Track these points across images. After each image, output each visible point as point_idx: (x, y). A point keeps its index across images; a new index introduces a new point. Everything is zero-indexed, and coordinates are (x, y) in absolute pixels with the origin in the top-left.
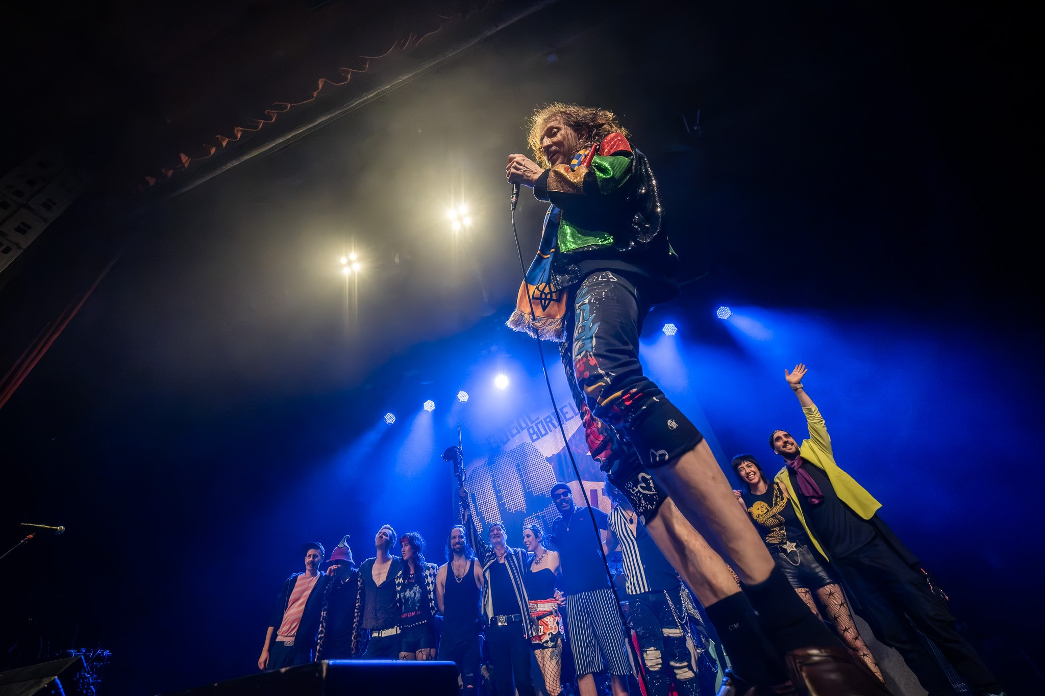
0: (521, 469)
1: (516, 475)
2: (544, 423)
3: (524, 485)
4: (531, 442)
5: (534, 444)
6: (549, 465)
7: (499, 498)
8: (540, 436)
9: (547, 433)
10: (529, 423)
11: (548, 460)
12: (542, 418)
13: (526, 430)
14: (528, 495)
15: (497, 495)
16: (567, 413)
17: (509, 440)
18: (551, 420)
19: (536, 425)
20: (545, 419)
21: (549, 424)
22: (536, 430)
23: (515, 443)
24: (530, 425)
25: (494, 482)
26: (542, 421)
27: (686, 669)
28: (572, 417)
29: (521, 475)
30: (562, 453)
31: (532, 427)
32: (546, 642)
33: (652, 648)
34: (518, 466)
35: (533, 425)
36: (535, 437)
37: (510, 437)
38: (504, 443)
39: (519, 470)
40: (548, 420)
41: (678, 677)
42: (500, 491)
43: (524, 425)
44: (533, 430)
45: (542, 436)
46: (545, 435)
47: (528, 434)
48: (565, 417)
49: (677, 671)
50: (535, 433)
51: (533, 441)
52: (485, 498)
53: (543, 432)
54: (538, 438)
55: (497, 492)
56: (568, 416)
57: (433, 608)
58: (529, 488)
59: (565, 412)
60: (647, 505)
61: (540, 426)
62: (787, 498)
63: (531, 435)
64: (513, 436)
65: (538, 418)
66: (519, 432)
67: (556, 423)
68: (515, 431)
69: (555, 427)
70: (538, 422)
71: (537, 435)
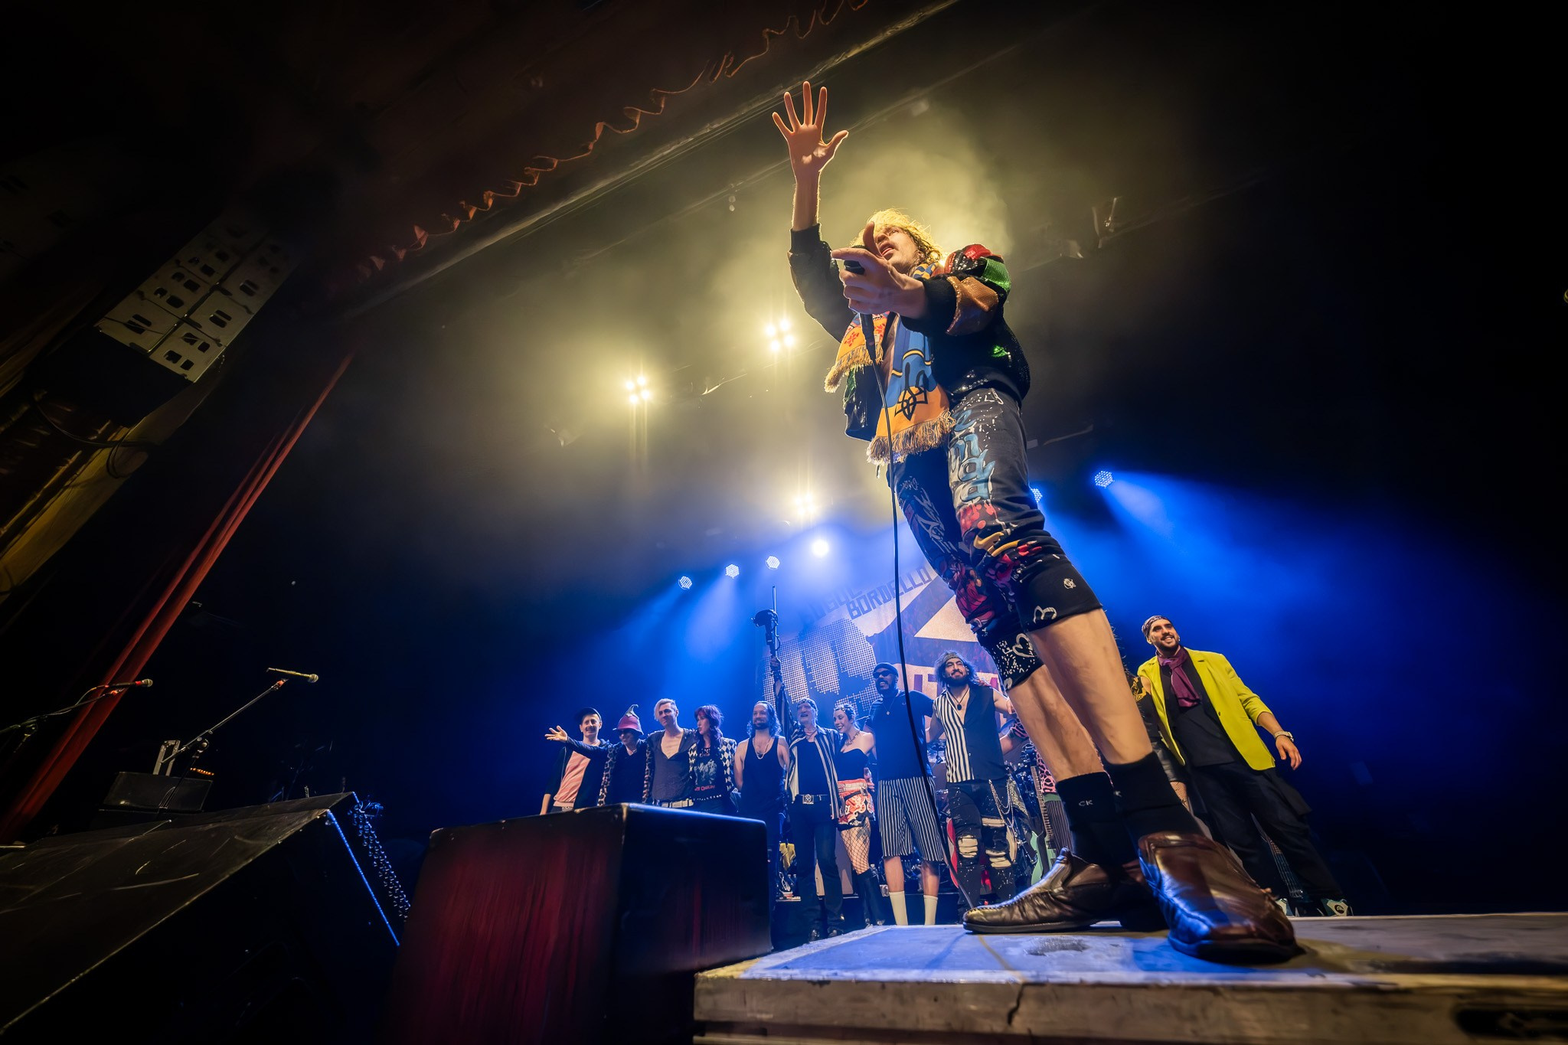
0: (837, 649)
1: (830, 654)
2: (868, 599)
3: (839, 665)
4: (850, 619)
5: (853, 621)
6: (869, 645)
7: (809, 678)
8: (862, 612)
9: (869, 610)
10: (850, 598)
11: (869, 639)
12: (865, 593)
13: (845, 606)
14: (843, 676)
15: (806, 673)
17: (824, 615)
18: (876, 595)
19: (858, 600)
20: (869, 594)
21: (874, 600)
22: (857, 605)
23: (832, 618)
24: (851, 600)
25: (804, 659)
26: (864, 595)
27: (1003, 859)
29: (836, 656)
30: (885, 633)
31: (853, 603)
32: (853, 821)
33: (969, 836)
34: (833, 644)
35: (854, 599)
36: (855, 613)
37: (827, 612)
38: (819, 618)
39: (834, 649)
40: (872, 595)
41: (993, 865)
42: (810, 670)
43: (843, 600)
44: (854, 605)
45: (865, 612)
46: (867, 612)
47: (847, 611)
49: (992, 860)
50: (856, 608)
51: (853, 617)
52: (792, 676)
53: (866, 609)
54: (859, 615)
55: (807, 670)
57: (729, 784)
58: (844, 669)
60: (1019, 668)
62: (1147, 693)
63: (850, 611)
64: (830, 611)
65: (861, 592)
66: (837, 607)
67: (881, 600)
68: (832, 606)
69: (880, 604)
70: (860, 596)
71: (859, 612)
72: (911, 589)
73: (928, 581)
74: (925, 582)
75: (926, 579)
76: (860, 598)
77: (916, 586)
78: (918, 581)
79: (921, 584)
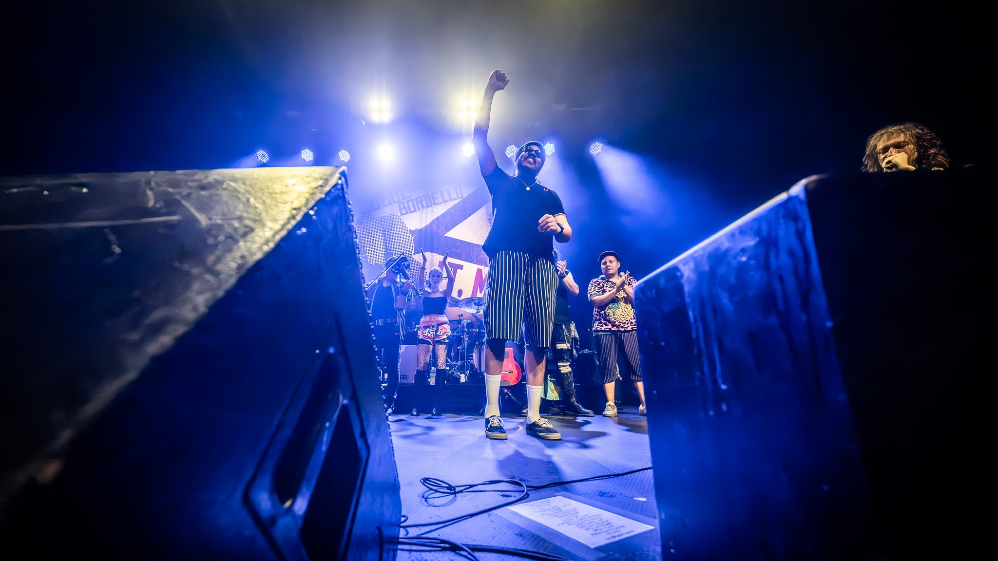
0: (386, 235)
1: (381, 238)
2: (415, 202)
3: (386, 247)
4: (400, 215)
5: (402, 217)
6: (411, 236)
8: (409, 212)
9: (415, 211)
10: (401, 198)
11: (411, 232)
12: (413, 197)
13: (397, 204)
16: (437, 198)
17: (380, 208)
18: (422, 200)
19: (408, 202)
20: (416, 199)
21: (419, 205)
22: (406, 206)
23: (385, 212)
24: (402, 201)
26: (413, 199)
27: (568, 367)
28: (441, 203)
29: (385, 239)
30: (424, 229)
31: (403, 203)
34: (384, 231)
35: (405, 201)
36: (404, 211)
37: (382, 206)
38: (375, 210)
39: (384, 235)
40: (419, 200)
41: (562, 371)
43: (396, 199)
44: (404, 205)
45: (411, 212)
46: (413, 212)
47: (398, 209)
48: (434, 202)
49: (561, 368)
50: (404, 208)
51: (402, 214)
53: (412, 209)
54: (407, 213)
56: (437, 201)
58: (390, 250)
59: (435, 197)
61: (410, 203)
63: (401, 210)
64: (384, 206)
65: (410, 197)
66: (390, 204)
67: (425, 205)
68: (386, 202)
69: (424, 208)
70: (409, 199)
71: (406, 211)
72: (448, 201)
73: (461, 198)
74: (459, 198)
75: (460, 196)
76: (409, 201)
77: (452, 200)
78: (454, 196)
79: (455, 199)
